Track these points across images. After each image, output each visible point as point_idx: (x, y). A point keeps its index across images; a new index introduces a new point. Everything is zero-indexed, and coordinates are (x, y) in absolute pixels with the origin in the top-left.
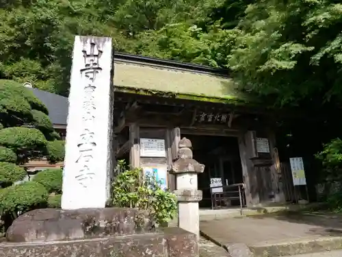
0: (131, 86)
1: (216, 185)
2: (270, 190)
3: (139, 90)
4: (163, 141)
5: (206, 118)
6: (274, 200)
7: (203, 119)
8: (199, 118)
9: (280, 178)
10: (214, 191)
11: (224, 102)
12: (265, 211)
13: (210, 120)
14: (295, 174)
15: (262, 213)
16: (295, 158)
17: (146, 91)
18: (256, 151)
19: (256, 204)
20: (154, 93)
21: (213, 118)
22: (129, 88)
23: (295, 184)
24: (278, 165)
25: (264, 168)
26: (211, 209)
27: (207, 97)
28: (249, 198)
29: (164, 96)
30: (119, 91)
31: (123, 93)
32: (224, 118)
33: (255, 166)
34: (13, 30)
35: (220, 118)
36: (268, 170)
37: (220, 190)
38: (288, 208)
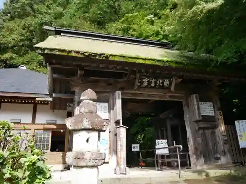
0: (62, 48)
1: (161, 146)
2: (216, 152)
3: (70, 52)
4: (106, 104)
5: (149, 83)
6: (220, 162)
7: (145, 84)
8: (142, 83)
9: (226, 141)
10: (158, 152)
11: (160, 64)
12: (207, 175)
13: (153, 85)
14: (241, 136)
15: (203, 176)
16: (240, 121)
17: (78, 52)
18: (199, 113)
19: (200, 166)
20: (87, 54)
21: (156, 83)
22: (60, 50)
23: (241, 146)
24: (223, 128)
25: (209, 130)
26: (154, 169)
27: (142, 59)
28: (193, 160)
29: (97, 58)
30: (50, 52)
31: (55, 55)
32: (167, 83)
33: (200, 128)
34: (24, 32)
35: (163, 83)
36: (213, 133)
37: (166, 151)
38: (233, 172)
